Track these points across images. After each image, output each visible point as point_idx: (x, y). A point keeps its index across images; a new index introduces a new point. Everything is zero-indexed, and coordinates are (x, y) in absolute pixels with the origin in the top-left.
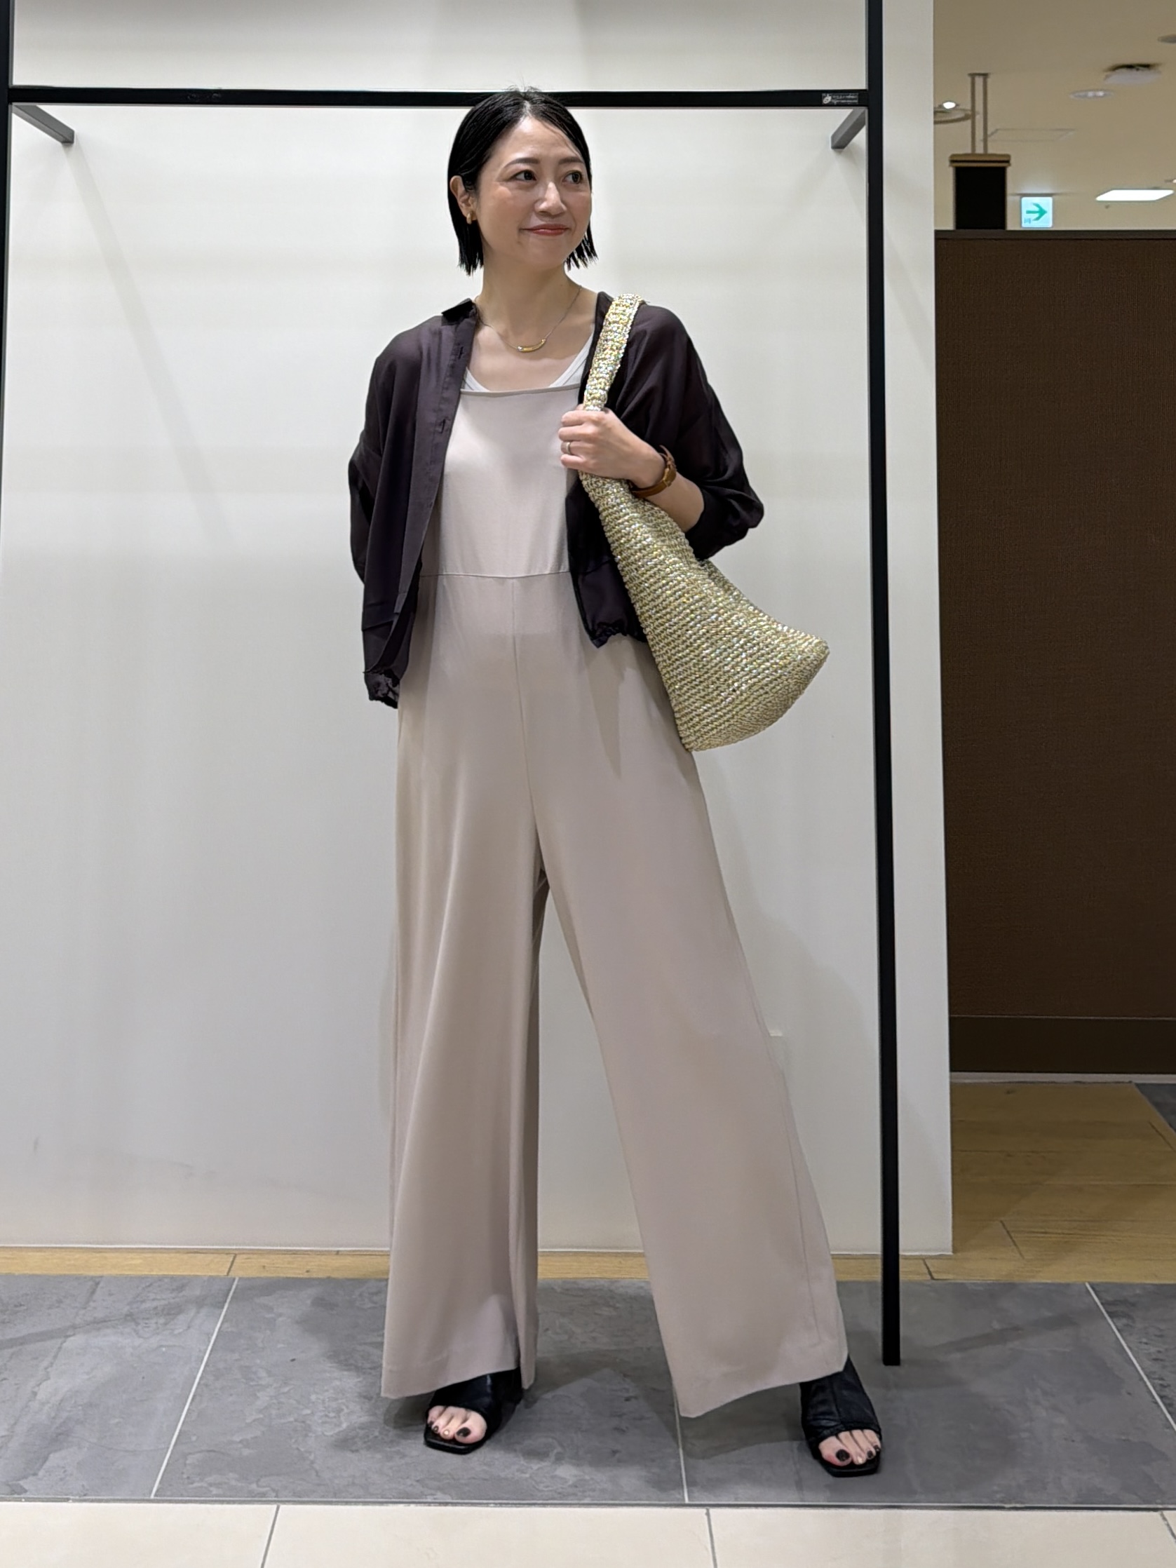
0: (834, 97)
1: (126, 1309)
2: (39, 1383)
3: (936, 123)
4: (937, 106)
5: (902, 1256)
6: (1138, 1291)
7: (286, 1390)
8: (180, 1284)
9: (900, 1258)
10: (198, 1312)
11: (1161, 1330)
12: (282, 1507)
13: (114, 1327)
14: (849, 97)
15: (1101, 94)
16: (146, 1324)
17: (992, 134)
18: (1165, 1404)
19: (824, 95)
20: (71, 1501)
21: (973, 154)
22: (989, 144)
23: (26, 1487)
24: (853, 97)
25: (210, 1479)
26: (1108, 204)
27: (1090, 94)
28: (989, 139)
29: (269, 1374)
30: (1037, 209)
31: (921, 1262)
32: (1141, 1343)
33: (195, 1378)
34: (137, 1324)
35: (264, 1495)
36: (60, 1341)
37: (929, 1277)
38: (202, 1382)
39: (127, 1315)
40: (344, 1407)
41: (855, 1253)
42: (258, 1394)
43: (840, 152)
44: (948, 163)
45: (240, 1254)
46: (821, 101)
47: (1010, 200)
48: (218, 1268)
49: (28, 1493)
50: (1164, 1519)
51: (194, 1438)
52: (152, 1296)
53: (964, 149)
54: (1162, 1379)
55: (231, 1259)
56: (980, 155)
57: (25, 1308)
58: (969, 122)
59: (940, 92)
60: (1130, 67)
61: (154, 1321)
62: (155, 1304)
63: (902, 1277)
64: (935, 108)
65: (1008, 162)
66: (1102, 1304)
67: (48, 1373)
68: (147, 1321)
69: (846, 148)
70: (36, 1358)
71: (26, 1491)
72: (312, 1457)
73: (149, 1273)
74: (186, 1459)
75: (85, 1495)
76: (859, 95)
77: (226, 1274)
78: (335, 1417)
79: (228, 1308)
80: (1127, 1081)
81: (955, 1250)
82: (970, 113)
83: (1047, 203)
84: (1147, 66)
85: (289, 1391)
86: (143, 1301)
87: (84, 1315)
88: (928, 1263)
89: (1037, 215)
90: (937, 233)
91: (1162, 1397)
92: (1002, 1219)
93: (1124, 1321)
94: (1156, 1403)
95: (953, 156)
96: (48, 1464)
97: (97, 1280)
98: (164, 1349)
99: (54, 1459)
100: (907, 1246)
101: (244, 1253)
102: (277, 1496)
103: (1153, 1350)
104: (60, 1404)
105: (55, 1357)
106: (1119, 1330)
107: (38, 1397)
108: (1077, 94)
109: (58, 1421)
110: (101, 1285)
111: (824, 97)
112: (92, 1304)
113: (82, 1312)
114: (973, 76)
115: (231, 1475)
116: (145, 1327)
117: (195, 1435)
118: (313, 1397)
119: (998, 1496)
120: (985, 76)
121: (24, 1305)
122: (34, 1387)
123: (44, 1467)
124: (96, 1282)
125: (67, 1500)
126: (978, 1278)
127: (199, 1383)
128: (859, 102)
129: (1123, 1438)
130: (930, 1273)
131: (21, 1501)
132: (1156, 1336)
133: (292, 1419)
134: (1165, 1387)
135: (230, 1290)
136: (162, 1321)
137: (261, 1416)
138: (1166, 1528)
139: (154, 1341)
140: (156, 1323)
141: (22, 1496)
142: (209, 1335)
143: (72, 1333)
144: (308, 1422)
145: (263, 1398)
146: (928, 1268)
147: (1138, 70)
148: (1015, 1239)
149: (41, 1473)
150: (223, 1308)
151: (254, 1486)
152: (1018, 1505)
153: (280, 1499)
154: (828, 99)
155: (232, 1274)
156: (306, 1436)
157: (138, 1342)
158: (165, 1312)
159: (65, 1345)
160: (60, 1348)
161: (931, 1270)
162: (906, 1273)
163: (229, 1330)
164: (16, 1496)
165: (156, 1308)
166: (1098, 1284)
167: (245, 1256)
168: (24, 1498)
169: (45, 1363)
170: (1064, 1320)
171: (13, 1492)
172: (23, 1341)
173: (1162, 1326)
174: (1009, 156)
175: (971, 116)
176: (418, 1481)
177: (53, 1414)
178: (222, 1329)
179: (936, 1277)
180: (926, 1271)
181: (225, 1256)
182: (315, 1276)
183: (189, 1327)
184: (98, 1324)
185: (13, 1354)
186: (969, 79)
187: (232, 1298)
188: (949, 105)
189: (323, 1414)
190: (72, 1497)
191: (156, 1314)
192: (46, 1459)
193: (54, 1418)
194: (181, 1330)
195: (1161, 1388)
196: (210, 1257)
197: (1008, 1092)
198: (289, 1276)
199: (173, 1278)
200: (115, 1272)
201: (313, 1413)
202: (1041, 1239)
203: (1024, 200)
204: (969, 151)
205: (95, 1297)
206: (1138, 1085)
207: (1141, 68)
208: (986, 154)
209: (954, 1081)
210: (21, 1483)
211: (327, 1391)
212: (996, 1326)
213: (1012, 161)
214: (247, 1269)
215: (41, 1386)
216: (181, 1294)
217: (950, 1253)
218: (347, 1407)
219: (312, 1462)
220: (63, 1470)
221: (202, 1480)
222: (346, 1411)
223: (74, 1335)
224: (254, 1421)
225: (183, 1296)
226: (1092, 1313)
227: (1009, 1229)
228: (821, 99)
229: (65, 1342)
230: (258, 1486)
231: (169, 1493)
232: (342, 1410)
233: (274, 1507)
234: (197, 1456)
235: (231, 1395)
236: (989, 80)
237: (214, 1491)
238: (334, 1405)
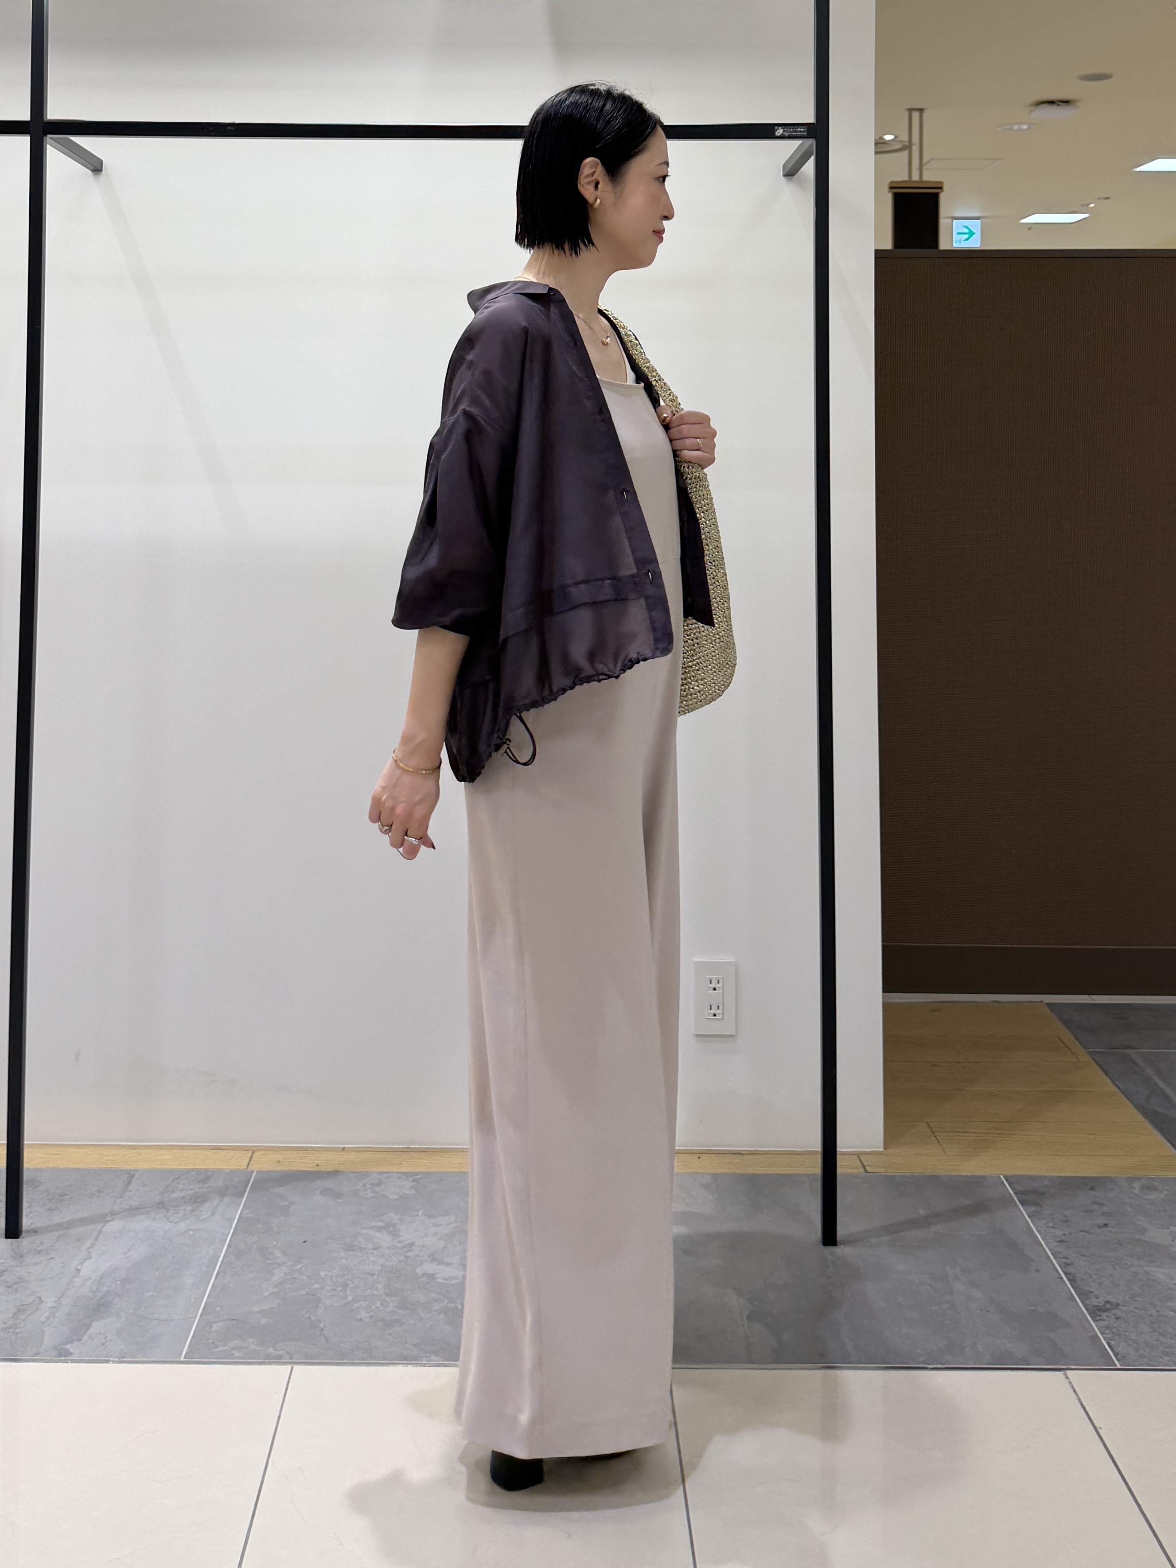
0: (785, 130)
1: (158, 1199)
2: (82, 1261)
3: (876, 153)
4: (877, 138)
5: (840, 1152)
6: (1046, 1183)
7: (298, 1267)
8: (205, 1176)
9: (838, 1153)
10: (221, 1201)
11: (1065, 1216)
12: (296, 1367)
13: (148, 1213)
14: (799, 130)
15: (1025, 127)
16: (176, 1210)
17: (928, 163)
18: (1069, 1280)
19: (776, 127)
20: (111, 1362)
21: (910, 181)
22: (925, 173)
23: (72, 1351)
24: (802, 130)
25: (234, 1343)
26: (1031, 226)
27: (1016, 127)
28: (925, 167)
29: (284, 1254)
30: (967, 231)
31: (855, 1157)
32: (1048, 1227)
33: (219, 1257)
34: (168, 1211)
35: (280, 1357)
36: (101, 1225)
37: (862, 1170)
38: (225, 1261)
39: (159, 1204)
40: (349, 1282)
41: (797, 1150)
42: (275, 1271)
43: (790, 180)
44: (887, 189)
45: (258, 1150)
46: (774, 134)
47: (943, 222)
48: (238, 1162)
49: (74, 1355)
50: (1067, 1378)
51: (218, 1309)
52: (181, 1187)
53: (901, 176)
54: (1066, 1258)
55: (250, 1155)
56: (915, 182)
57: (69, 1197)
58: (906, 153)
59: (881, 125)
60: (1052, 102)
61: (182, 1208)
62: (183, 1194)
63: (839, 1171)
64: (875, 140)
65: (941, 188)
66: (1015, 1193)
67: (90, 1252)
68: (176, 1208)
69: (795, 176)
70: (79, 1240)
71: (71, 1354)
72: (322, 1325)
73: (178, 1167)
74: (211, 1327)
75: (123, 1357)
76: (808, 128)
77: (245, 1168)
78: (341, 1291)
79: (247, 1196)
80: (1040, 1000)
81: (885, 1148)
82: (907, 144)
83: (976, 226)
84: (1067, 102)
85: (301, 1269)
86: (173, 1192)
87: (121, 1203)
88: (862, 1159)
89: (967, 236)
90: (877, 251)
91: (1066, 1274)
92: (928, 1120)
93: (1033, 1208)
94: (1061, 1278)
95: (892, 182)
96: (91, 1331)
97: (132, 1173)
98: (191, 1232)
99: (97, 1327)
100: (843, 1143)
101: (261, 1150)
102: (291, 1359)
103: (1058, 1233)
104: (101, 1280)
105: (96, 1239)
106: (1029, 1217)
107: (82, 1274)
108: (1004, 127)
109: (99, 1295)
110: (136, 1177)
111: (777, 130)
112: (127, 1193)
113: (119, 1201)
114: (910, 110)
115: (251, 1340)
116: (175, 1213)
117: (218, 1306)
118: (322, 1274)
119: (922, 1359)
120: (921, 110)
121: (68, 1195)
122: (78, 1265)
123: (87, 1333)
124: (131, 1175)
125: (108, 1361)
126: (906, 1171)
127: (222, 1261)
128: (807, 134)
129: (1032, 1308)
130: (864, 1167)
131: (68, 1363)
132: (1062, 1221)
133: (304, 1293)
134: (1069, 1265)
135: (249, 1181)
136: (189, 1208)
137: (277, 1290)
138: (1068, 1386)
139: (182, 1226)
140: (185, 1210)
141: (68, 1358)
142: (231, 1221)
143: (111, 1219)
144: (318, 1295)
145: (278, 1275)
146: (861, 1161)
147: (1058, 105)
148: (938, 1137)
149: (85, 1338)
150: (243, 1196)
151: (271, 1350)
152: (939, 1366)
153: (295, 1361)
154: (780, 132)
155: (250, 1168)
156: (317, 1307)
157: (168, 1226)
158: (192, 1201)
159: (104, 1229)
160: (100, 1232)
161: (865, 1164)
162: (843, 1167)
163: (250, 1215)
164: (62, 1358)
165: (184, 1197)
166: (1012, 1176)
167: (262, 1152)
168: (70, 1360)
169: (88, 1245)
170: (979, 1208)
171: (60, 1355)
172: (69, 1225)
173: (1067, 1213)
174: (942, 183)
175: (908, 147)
176: (414, 1345)
177: (94, 1289)
178: (242, 1215)
179: (868, 1171)
180: (861, 1165)
181: (244, 1152)
182: (323, 1169)
183: (213, 1214)
184: (133, 1211)
185: (59, 1237)
186: (907, 113)
187: (251, 1188)
188: (888, 137)
189: (330, 1288)
190: (111, 1359)
191: (185, 1202)
192: (88, 1327)
193: (95, 1292)
194: (206, 1216)
195: (1065, 1266)
196: (232, 1153)
197: (933, 1011)
198: (301, 1169)
199: (199, 1172)
200: (147, 1166)
201: (322, 1288)
202: (962, 1138)
203: (955, 221)
204: (906, 179)
205: (131, 1187)
206: (1048, 1005)
207: (1061, 103)
208: (921, 181)
209: (886, 1000)
210: (68, 1347)
211: (334, 1268)
212: (922, 1212)
213: (944, 188)
214: (264, 1163)
215: (84, 1264)
216: (206, 1186)
217: (882, 1150)
218: (352, 1282)
219: (322, 1330)
220: (104, 1336)
221: (224, 1345)
222: (351, 1285)
223: (112, 1220)
224: (272, 1293)
225: (209, 1187)
226: (1006, 1201)
227: (933, 1129)
228: (774, 131)
229: (105, 1226)
230: (275, 1350)
231: (196, 1356)
232: (348, 1285)
233: (290, 1367)
234: (221, 1324)
235: (251, 1272)
236: (925, 115)
237: (237, 1354)
238: (340, 1280)
